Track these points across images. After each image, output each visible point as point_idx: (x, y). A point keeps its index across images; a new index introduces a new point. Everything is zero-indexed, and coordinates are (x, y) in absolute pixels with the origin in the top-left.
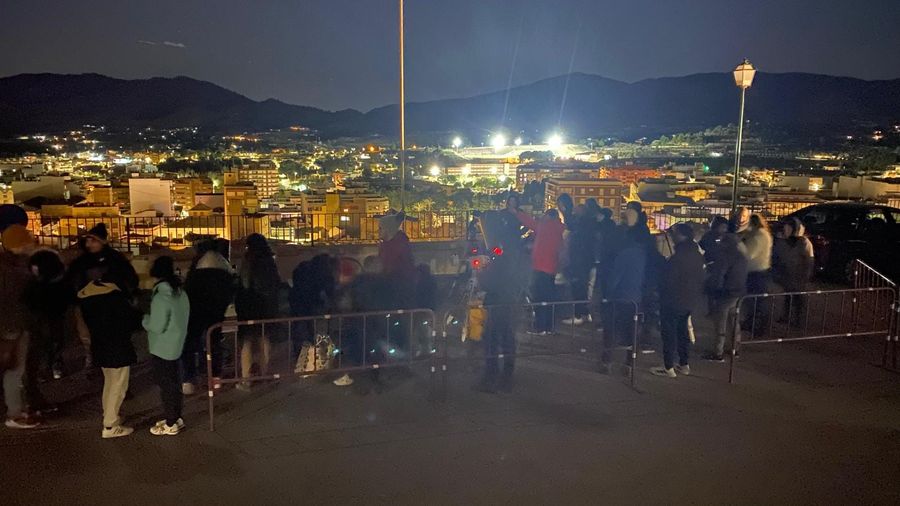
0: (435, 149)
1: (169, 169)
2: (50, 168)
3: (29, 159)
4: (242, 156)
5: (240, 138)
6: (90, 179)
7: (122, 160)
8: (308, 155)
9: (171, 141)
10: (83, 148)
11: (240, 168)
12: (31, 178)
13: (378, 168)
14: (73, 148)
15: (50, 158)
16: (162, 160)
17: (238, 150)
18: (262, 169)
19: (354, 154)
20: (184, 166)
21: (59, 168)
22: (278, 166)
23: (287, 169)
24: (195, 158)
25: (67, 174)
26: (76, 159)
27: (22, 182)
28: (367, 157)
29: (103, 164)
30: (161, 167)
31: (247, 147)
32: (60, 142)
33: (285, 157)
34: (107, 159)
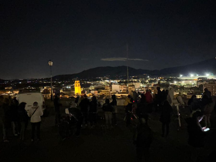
0: (176, 77)
1: (120, 83)
2: (100, 83)
3: (97, 82)
4: (133, 80)
5: (133, 77)
6: (106, 85)
7: (112, 81)
8: (147, 80)
9: (121, 78)
10: (106, 79)
11: (133, 82)
12: (97, 85)
13: (162, 82)
14: (104, 79)
15: (100, 81)
16: (119, 81)
17: (133, 79)
18: (137, 82)
19: (156, 79)
20: (123, 82)
21: (102, 83)
22: (140, 82)
23: (142, 82)
24: (125, 81)
25: (103, 84)
26: (105, 81)
27: (96, 86)
28: (160, 80)
29: (109, 82)
30: (118, 83)
31: (134, 78)
32: (102, 78)
33: (142, 80)
34: (109, 81)
